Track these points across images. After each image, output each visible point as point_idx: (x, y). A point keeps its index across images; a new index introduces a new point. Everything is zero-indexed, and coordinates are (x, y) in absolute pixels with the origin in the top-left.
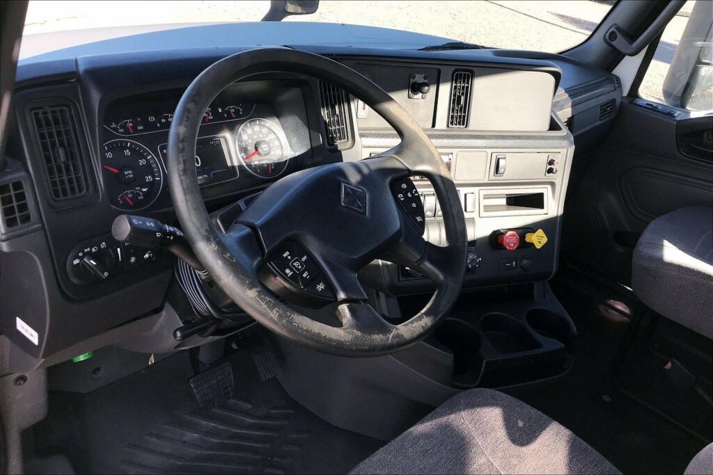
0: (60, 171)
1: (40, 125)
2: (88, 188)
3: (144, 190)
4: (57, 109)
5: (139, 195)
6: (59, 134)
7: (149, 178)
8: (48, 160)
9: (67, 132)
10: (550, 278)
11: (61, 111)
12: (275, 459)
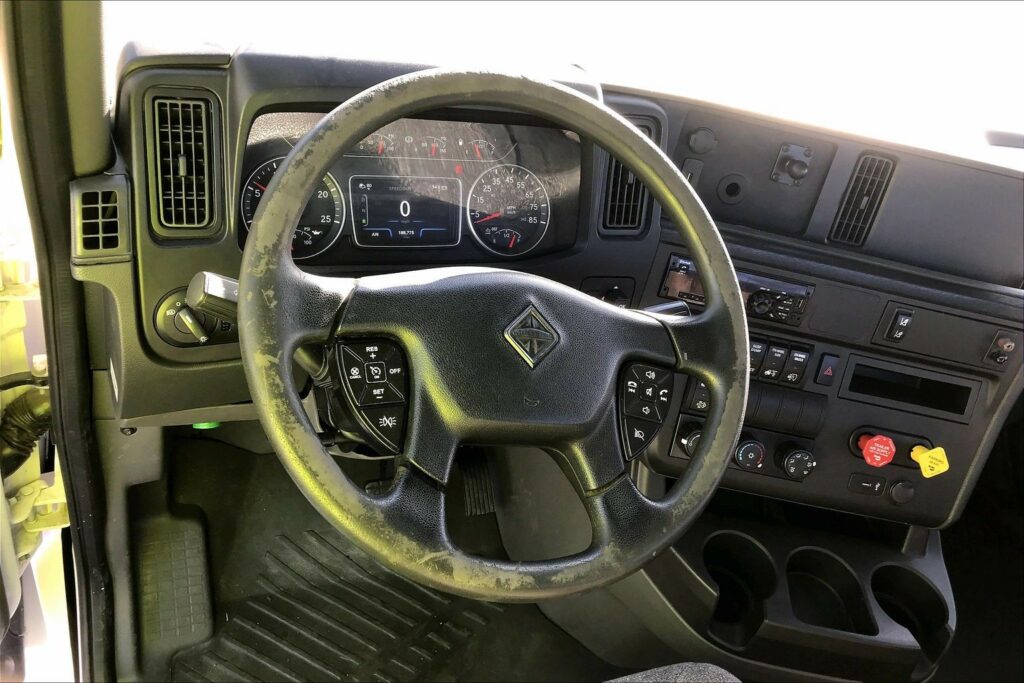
0: (178, 187)
1: (163, 120)
2: (211, 218)
3: (316, 233)
4: (191, 103)
5: (307, 238)
6: (187, 137)
7: (325, 219)
8: (165, 169)
9: (199, 138)
10: (945, 525)
11: (195, 107)
12: (447, 624)
